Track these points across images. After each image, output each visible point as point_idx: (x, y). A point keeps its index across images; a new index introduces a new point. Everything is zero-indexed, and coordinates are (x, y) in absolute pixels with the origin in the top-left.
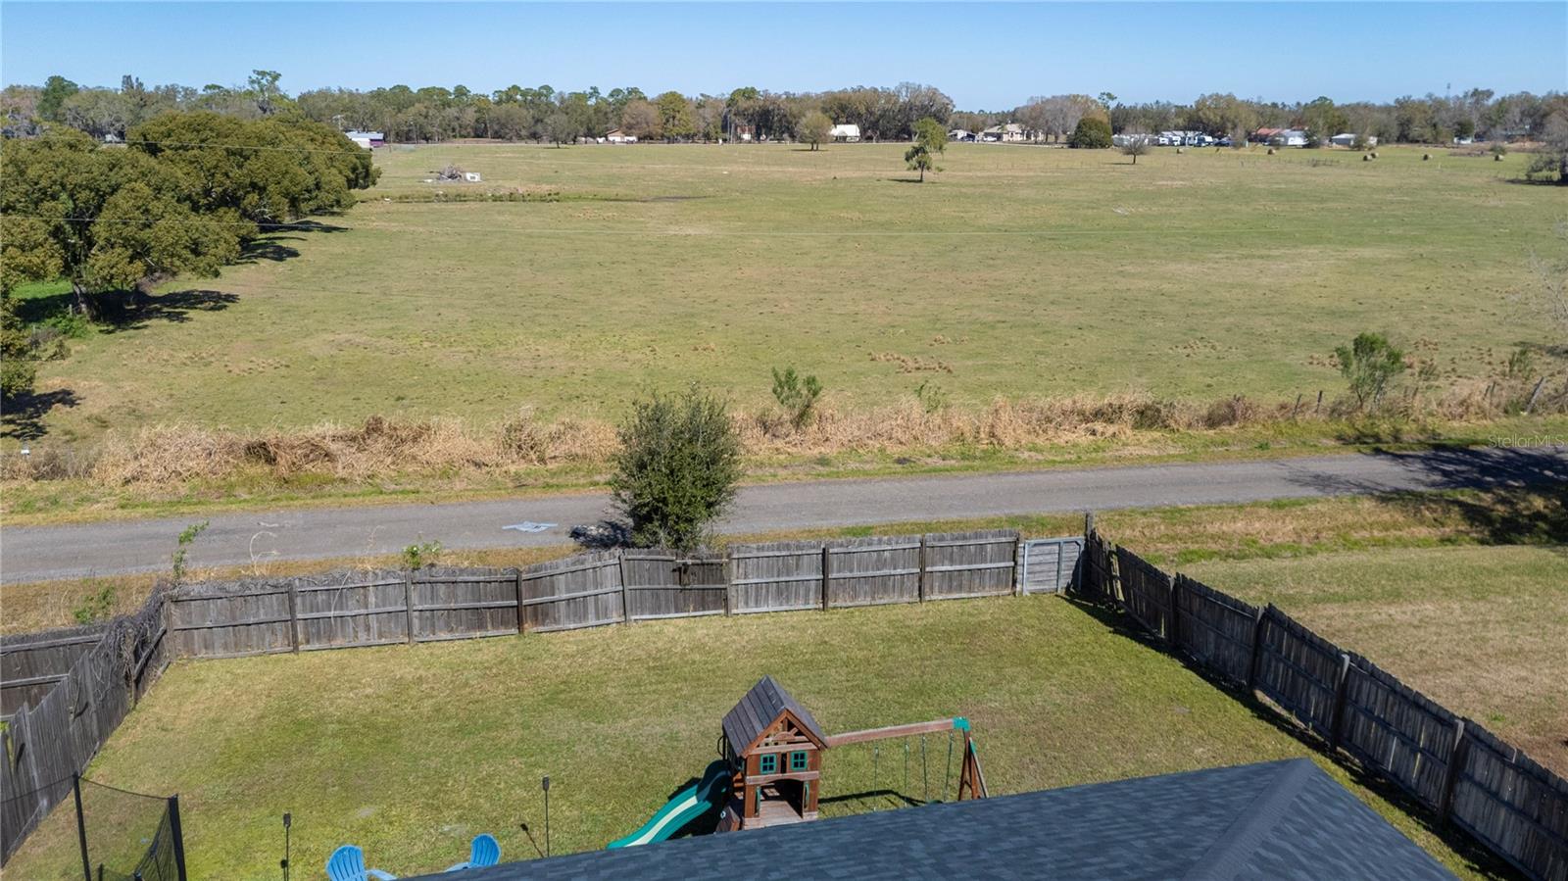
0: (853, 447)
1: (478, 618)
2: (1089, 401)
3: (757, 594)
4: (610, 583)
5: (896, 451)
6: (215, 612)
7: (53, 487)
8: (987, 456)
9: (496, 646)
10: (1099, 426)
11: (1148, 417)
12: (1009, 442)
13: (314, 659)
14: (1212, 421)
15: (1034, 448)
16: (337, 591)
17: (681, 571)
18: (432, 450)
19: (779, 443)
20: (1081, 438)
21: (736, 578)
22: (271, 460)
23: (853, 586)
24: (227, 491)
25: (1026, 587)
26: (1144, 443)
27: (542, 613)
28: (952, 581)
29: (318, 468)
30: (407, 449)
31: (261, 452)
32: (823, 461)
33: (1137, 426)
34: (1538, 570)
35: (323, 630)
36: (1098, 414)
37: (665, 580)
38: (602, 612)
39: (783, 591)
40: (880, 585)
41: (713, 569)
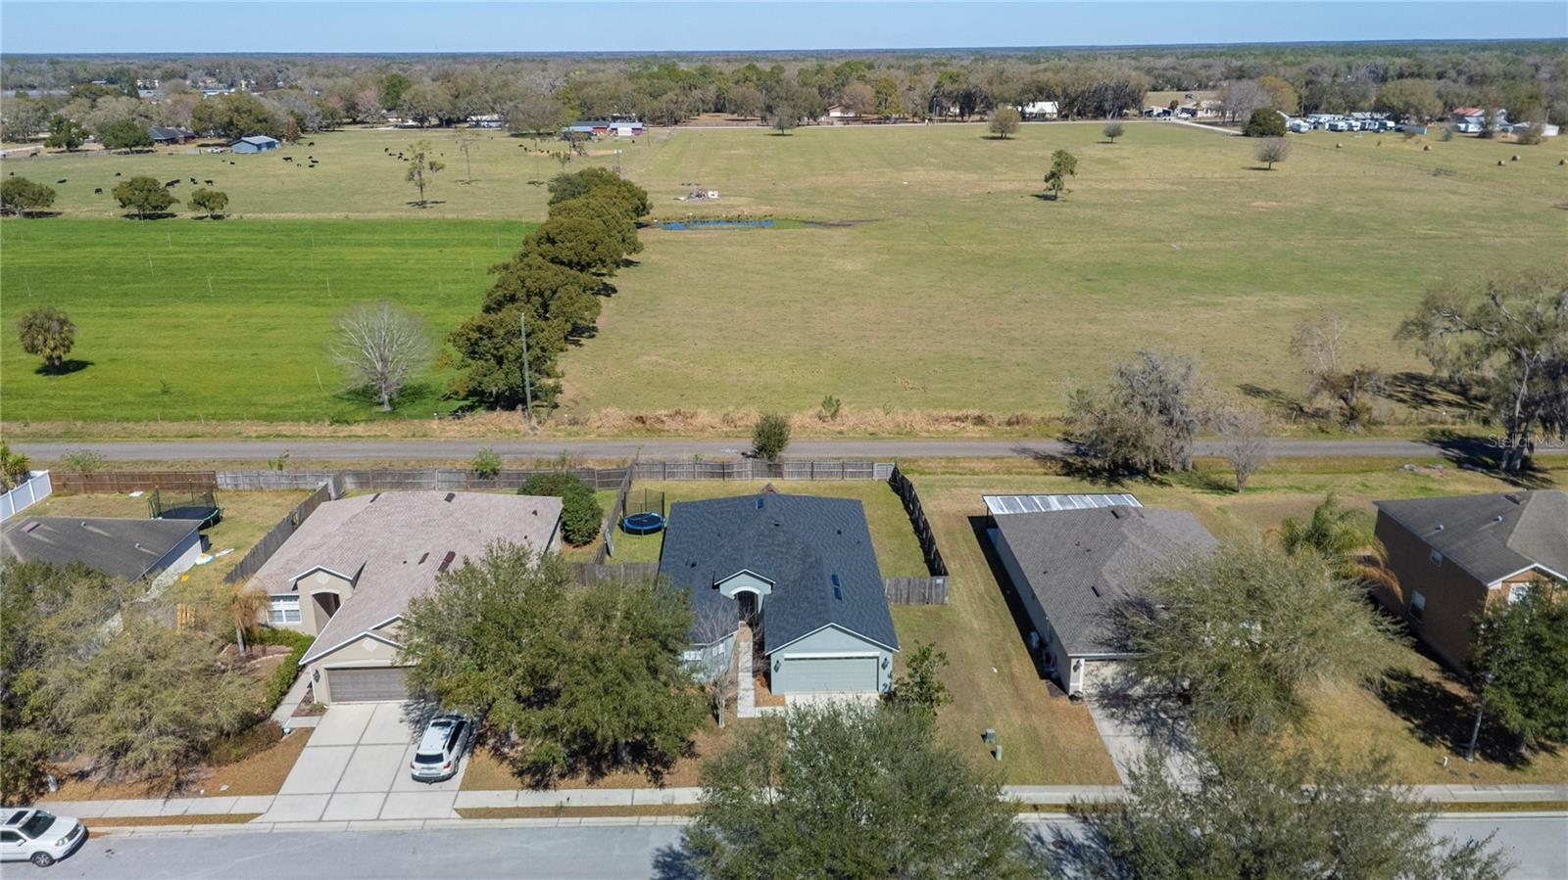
0: (854, 429)
1: (712, 475)
2: (955, 413)
3: (792, 474)
4: (749, 468)
5: (871, 429)
6: (646, 468)
7: (576, 428)
8: (908, 433)
9: (717, 482)
10: (958, 424)
11: (980, 420)
12: (918, 428)
13: (669, 482)
14: (1009, 423)
15: (928, 431)
16: (676, 466)
17: (770, 465)
18: (698, 422)
19: (825, 425)
20: (949, 427)
21: (786, 469)
22: (643, 422)
23: (822, 474)
24: (630, 432)
25: (876, 478)
26: (973, 430)
27: (730, 475)
28: (853, 474)
29: (658, 426)
30: (689, 420)
31: (641, 420)
32: (841, 433)
33: (975, 424)
34: (1052, 484)
35: (672, 475)
36: (958, 419)
37: (765, 468)
38: (747, 476)
39: (799, 474)
40: (830, 474)
41: (779, 466)
